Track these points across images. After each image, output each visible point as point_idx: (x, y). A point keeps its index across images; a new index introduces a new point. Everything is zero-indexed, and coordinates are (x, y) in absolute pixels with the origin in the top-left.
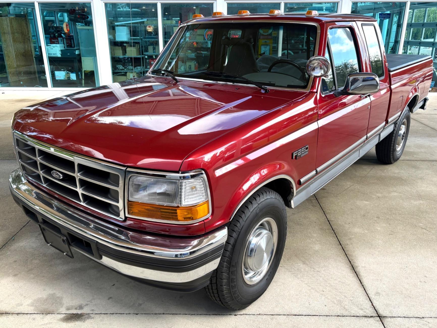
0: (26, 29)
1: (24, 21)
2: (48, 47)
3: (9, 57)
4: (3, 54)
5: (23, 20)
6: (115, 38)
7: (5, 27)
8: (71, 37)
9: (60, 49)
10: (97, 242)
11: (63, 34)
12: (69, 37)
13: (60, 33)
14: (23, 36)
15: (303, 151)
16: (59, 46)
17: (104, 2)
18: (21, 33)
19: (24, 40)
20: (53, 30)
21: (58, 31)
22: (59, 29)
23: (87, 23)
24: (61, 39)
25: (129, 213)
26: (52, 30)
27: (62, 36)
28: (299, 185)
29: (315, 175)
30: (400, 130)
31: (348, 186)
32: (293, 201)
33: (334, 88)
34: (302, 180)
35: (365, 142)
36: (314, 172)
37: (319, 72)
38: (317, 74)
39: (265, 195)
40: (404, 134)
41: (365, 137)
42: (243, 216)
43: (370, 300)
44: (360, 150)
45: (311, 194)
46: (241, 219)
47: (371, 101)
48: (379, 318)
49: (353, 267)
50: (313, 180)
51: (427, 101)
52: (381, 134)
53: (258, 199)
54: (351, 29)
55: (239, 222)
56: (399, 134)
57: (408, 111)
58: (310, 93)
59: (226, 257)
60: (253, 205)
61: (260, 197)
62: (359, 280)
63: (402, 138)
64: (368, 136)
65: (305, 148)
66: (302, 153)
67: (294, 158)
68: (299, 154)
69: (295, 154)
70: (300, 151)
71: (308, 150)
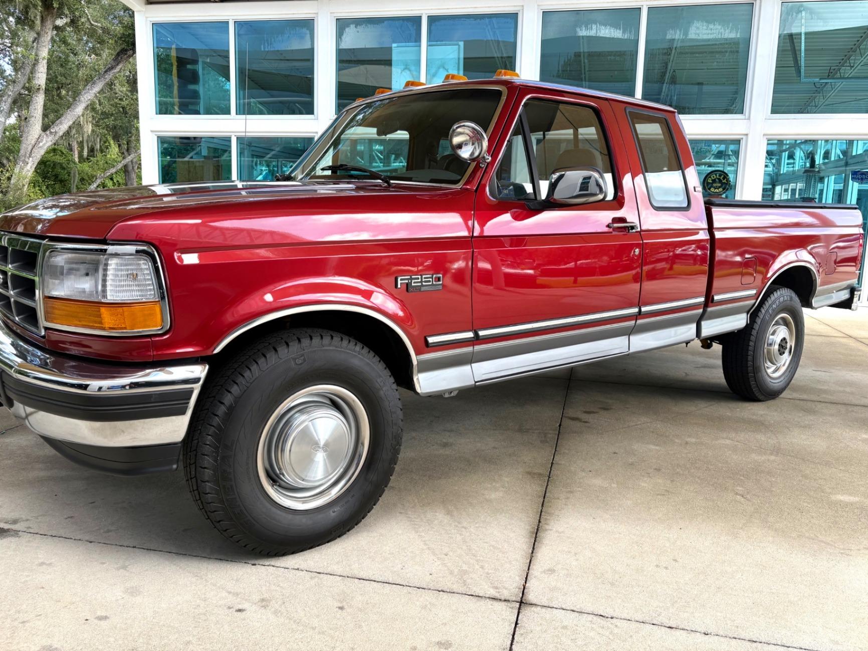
10: (3, 369)
15: (425, 282)
25: (46, 320)
28: (424, 346)
29: (473, 341)
30: (773, 334)
31: (639, 423)
32: (418, 379)
33: (533, 197)
34: (431, 340)
35: (639, 322)
36: (470, 335)
37: (469, 151)
38: (465, 153)
39: (326, 340)
40: (784, 342)
41: (636, 310)
42: (261, 361)
43: (526, 578)
44: (631, 337)
45: (476, 382)
46: (256, 364)
47: (644, 241)
48: (517, 605)
49: (537, 530)
50: (470, 349)
51: (856, 293)
52: (704, 324)
53: (306, 342)
54: (596, 111)
55: (250, 369)
56: (770, 341)
57: (791, 298)
58: (463, 190)
59: (213, 426)
60: (291, 349)
61: (311, 339)
62: (533, 548)
63: (779, 350)
64: (644, 309)
65: (432, 278)
66: (424, 284)
67: (399, 286)
68: (414, 283)
69: (401, 280)
70: (418, 279)
71: (441, 282)
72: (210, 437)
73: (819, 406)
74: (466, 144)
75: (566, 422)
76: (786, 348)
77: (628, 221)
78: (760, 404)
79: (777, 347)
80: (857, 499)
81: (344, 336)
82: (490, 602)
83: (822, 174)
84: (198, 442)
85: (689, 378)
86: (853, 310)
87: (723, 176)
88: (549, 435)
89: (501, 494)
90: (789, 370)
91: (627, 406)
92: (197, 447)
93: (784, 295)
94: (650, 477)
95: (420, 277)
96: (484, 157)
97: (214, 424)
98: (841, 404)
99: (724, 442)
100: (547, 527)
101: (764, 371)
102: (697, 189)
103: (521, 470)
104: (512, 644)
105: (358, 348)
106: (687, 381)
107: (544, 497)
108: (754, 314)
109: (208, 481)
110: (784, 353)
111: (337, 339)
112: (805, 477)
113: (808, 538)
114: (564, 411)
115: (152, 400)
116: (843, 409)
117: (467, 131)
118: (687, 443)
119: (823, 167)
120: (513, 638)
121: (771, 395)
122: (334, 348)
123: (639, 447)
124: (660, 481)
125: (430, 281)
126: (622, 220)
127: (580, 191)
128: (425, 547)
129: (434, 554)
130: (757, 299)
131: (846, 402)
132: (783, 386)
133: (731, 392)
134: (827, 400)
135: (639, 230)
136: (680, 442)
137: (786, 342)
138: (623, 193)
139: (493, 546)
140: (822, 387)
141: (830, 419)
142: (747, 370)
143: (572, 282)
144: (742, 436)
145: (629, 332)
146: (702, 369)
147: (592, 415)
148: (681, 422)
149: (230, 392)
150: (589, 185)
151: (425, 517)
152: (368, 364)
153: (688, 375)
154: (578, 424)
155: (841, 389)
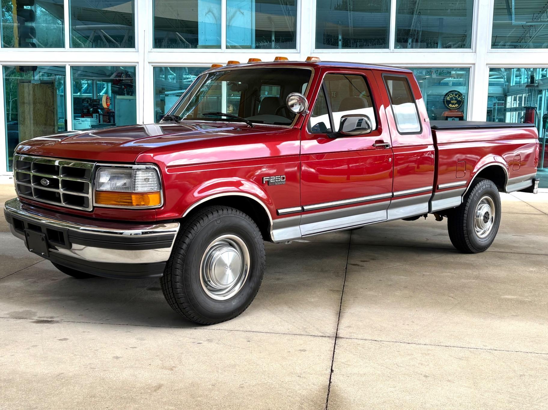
0: (51, 99)
1: (51, 88)
2: (76, 122)
3: (25, 133)
4: (18, 133)
5: (49, 87)
6: (163, 111)
7: (26, 95)
8: (111, 114)
9: (90, 124)
10: (68, 229)
11: (100, 109)
12: (108, 113)
13: (96, 108)
14: (47, 107)
15: (277, 180)
16: (90, 120)
17: (152, 66)
18: (45, 103)
19: (47, 112)
20: (88, 104)
21: (95, 106)
22: (96, 103)
23: (130, 92)
24: (97, 115)
25: (96, 202)
26: (86, 104)
27: (99, 112)
28: (277, 215)
29: (301, 212)
30: (480, 209)
31: (395, 266)
32: (272, 233)
33: (331, 130)
34: (280, 211)
35: (393, 201)
36: (299, 209)
37: (298, 108)
38: (296, 109)
39: (230, 211)
40: (487, 214)
41: (390, 194)
42: (201, 221)
43: (337, 329)
44: (388, 211)
45: (302, 236)
46: (199, 223)
47: (394, 153)
48: (335, 338)
49: (340, 312)
50: (299, 217)
51: (536, 182)
52: (433, 203)
53: (220, 212)
54: (365, 78)
55: (197, 226)
56: (478, 214)
57: (491, 186)
58: (294, 129)
59: (181, 254)
60: (214, 215)
61: (223, 211)
62: (339, 319)
63: (484, 220)
64: (395, 194)
65: (280, 177)
66: (276, 181)
67: (264, 182)
68: (272, 180)
69: (266, 179)
70: (273, 178)
71: (285, 180)
72: (179, 260)
73: (510, 255)
74: (296, 105)
75: (349, 267)
76: (489, 218)
77: (384, 142)
78: (473, 255)
79: (482, 218)
80: (515, 297)
81: (237, 210)
82: (321, 338)
83: (540, 88)
84: (173, 262)
85: (428, 241)
86: (534, 193)
87: (458, 95)
88: (340, 273)
89: (317, 299)
90: (491, 233)
91: (388, 258)
92: (172, 265)
93: (486, 184)
94: (401, 290)
95: (274, 177)
96: (306, 111)
97: (181, 253)
98: (524, 254)
99: (446, 274)
100: (345, 311)
101: (474, 233)
102: (426, 120)
103: (326, 289)
104: (334, 350)
105: (244, 215)
106: (426, 243)
107: (341, 300)
108: (466, 196)
109: (178, 282)
110: (487, 222)
111: (234, 211)
112: (490, 289)
113: (484, 313)
114: (348, 261)
115: (158, 239)
116: (524, 256)
117: (296, 98)
118: (424, 275)
119: (541, 82)
120: (335, 348)
121: (481, 249)
122: (233, 215)
123: (395, 277)
124: (407, 292)
125: (279, 180)
126: (381, 141)
127: (357, 126)
128: (282, 320)
129: (287, 322)
130: (467, 187)
131: (528, 252)
132: (488, 243)
133: (455, 248)
134: (516, 252)
135: (391, 147)
136: (419, 274)
137: (489, 215)
138: (381, 126)
139: (317, 319)
140: (514, 245)
141: (514, 261)
142: (463, 233)
143: (346, 178)
144: (457, 271)
145: (387, 208)
146: (438, 236)
147: (365, 262)
148: (421, 265)
149: (188, 237)
150: (362, 123)
151: (278, 309)
152: (249, 224)
153: (429, 240)
154: (357, 267)
155: (527, 246)
